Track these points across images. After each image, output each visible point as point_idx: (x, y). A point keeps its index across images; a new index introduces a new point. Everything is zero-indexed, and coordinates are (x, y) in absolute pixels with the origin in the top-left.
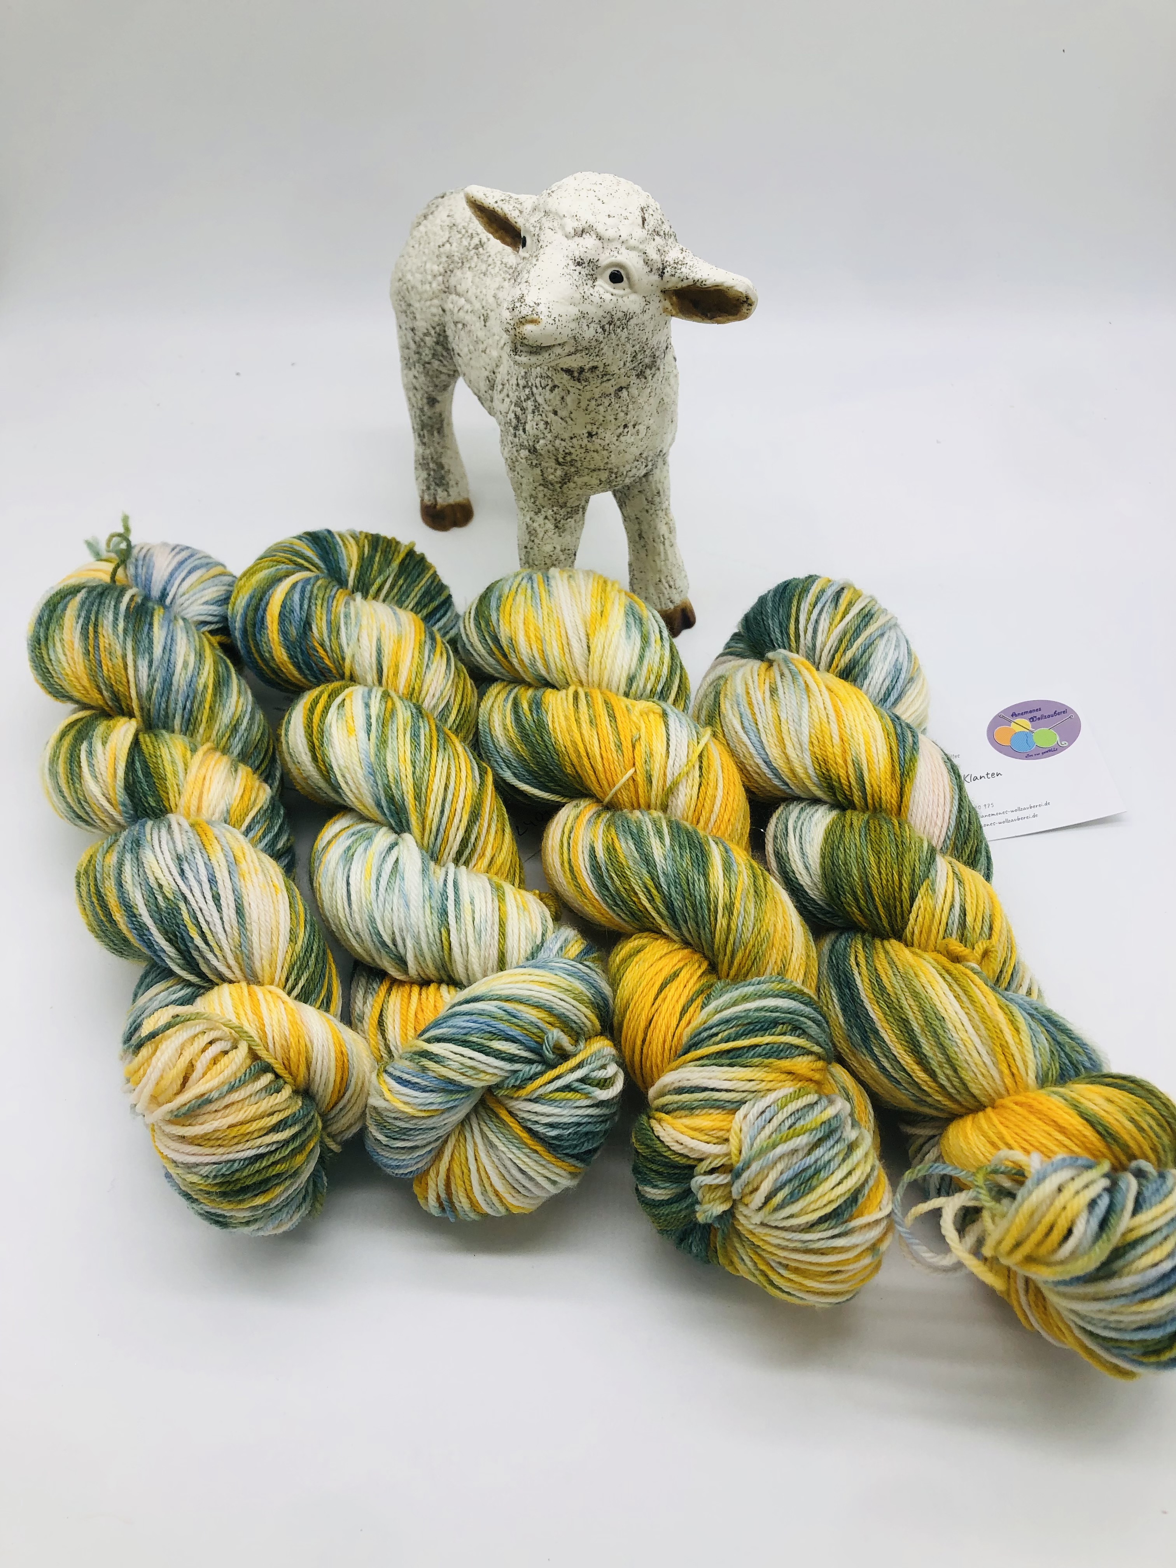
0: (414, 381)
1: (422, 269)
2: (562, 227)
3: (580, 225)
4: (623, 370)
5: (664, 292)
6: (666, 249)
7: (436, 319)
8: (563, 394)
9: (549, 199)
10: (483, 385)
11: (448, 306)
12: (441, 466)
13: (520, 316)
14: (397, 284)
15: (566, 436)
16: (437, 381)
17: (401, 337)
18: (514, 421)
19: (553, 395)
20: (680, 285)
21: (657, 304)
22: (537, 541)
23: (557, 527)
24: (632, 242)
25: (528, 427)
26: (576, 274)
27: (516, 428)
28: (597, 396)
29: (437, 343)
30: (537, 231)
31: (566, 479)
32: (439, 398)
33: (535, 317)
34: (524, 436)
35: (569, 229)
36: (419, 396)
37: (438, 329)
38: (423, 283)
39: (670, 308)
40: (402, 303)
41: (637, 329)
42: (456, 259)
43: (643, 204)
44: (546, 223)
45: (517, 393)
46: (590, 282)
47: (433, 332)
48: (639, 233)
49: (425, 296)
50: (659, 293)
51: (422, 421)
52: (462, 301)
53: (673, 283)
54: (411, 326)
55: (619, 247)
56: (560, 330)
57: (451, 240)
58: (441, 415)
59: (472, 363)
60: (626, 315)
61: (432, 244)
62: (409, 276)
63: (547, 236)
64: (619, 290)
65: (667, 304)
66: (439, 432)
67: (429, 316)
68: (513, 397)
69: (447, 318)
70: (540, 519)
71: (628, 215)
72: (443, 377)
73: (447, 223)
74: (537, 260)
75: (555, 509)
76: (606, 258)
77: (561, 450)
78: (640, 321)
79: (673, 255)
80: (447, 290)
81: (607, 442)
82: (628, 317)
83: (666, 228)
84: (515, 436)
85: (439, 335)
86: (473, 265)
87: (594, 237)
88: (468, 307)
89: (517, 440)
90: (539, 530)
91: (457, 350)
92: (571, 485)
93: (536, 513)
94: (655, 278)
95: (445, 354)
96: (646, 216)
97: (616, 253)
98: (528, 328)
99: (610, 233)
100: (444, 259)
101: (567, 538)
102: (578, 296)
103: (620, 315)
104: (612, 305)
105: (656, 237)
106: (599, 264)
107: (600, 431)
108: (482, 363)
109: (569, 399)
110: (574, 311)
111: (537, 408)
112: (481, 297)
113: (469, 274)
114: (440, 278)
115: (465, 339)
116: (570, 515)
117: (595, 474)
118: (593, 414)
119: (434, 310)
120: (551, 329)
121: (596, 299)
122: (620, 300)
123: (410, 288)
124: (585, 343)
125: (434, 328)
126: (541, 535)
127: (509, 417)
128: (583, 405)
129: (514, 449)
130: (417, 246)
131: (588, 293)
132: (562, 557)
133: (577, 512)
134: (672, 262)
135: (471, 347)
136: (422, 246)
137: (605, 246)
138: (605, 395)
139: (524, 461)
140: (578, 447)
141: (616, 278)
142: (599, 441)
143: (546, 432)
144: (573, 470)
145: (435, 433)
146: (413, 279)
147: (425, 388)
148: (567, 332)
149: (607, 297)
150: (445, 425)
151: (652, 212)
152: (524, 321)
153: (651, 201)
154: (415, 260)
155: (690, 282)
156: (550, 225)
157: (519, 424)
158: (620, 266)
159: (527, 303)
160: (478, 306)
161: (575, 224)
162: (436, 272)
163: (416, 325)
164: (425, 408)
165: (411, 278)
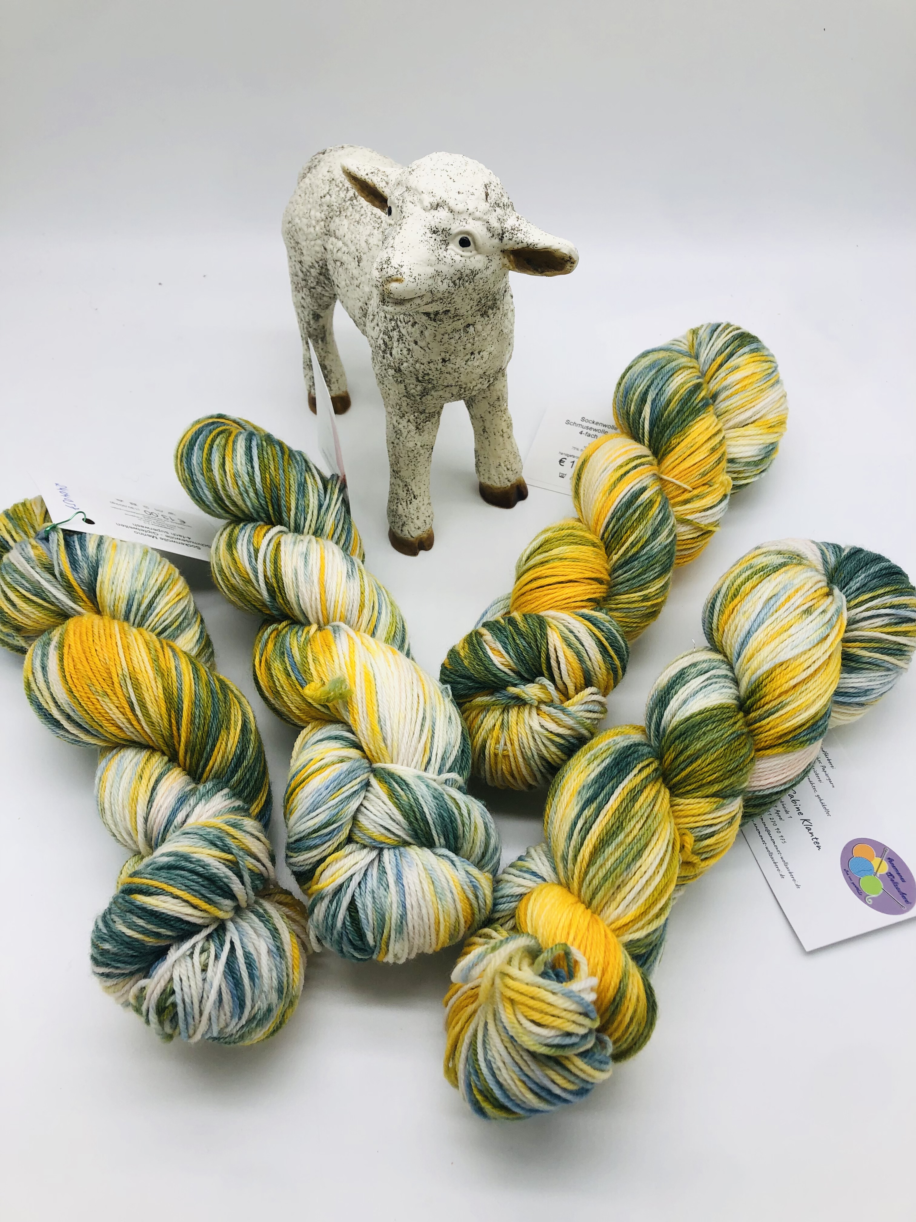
0: (302, 301)
1: (307, 215)
2: (421, 201)
3: (435, 201)
4: (470, 312)
5: (503, 251)
6: (505, 218)
7: (319, 255)
8: (421, 329)
9: (410, 176)
10: (358, 313)
11: (329, 247)
13: (387, 276)
14: (288, 226)
15: (425, 361)
16: (320, 302)
17: (291, 267)
18: (383, 347)
19: (413, 329)
20: (516, 247)
21: (497, 261)
22: (401, 438)
23: (417, 428)
24: (478, 214)
25: (394, 352)
26: (432, 240)
27: (384, 352)
28: (449, 332)
29: (320, 274)
30: (401, 203)
31: (425, 393)
32: (322, 315)
33: (399, 276)
34: (391, 359)
35: (427, 204)
36: (306, 313)
37: (321, 263)
38: (308, 226)
39: (508, 264)
40: (292, 241)
41: (481, 281)
42: (335, 208)
43: (487, 182)
44: (408, 197)
45: (385, 324)
46: (444, 247)
47: (317, 266)
48: (484, 206)
49: (310, 237)
50: (499, 252)
51: (309, 332)
52: (340, 244)
53: (510, 245)
54: (299, 259)
55: (467, 218)
56: (419, 287)
57: (330, 192)
58: (324, 327)
59: (348, 294)
60: (472, 272)
61: (315, 195)
62: (297, 220)
63: (408, 208)
64: (466, 253)
65: (506, 261)
66: (322, 341)
67: (314, 253)
68: (382, 326)
69: (329, 256)
70: (404, 422)
71: (475, 191)
72: (325, 299)
73: (327, 178)
74: (401, 229)
75: (416, 414)
76: (456, 228)
77: (421, 371)
78: (483, 276)
79: (510, 223)
80: (328, 233)
81: (457, 366)
82: (474, 273)
83: (505, 200)
84: (384, 358)
85: (322, 268)
86: (349, 214)
87: (447, 210)
88: (345, 249)
89: (385, 361)
90: (403, 430)
91: (336, 282)
92: (429, 397)
93: (401, 418)
94: (496, 241)
95: (326, 282)
96: (489, 191)
97: (464, 223)
98: (393, 286)
99: (460, 207)
100: (325, 208)
101: (425, 438)
102: (434, 258)
103: (468, 272)
104: (462, 265)
105: (497, 209)
106: (451, 232)
107: (451, 358)
108: (357, 296)
109: (426, 333)
110: (431, 271)
111: (401, 338)
112: (356, 241)
113: (345, 222)
114: (322, 223)
115: (343, 275)
116: (427, 420)
117: (448, 389)
118: (446, 345)
119: (317, 249)
120: (412, 286)
121: (449, 260)
122: (468, 260)
123: (298, 230)
124: (440, 295)
125: (318, 262)
126: (405, 435)
127: (378, 343)
128: (439, 338)
129: (383, 368)
130: (303, 195)
131: (442, 256)
132: (422, 452)
133: (433, 416)
134: (510, 228)
135: (348, 282)
136: (308, 195)
137: (456, 218)
138: (455, 330)
139: (391, 378)
140: (434, 370)
141: (464, 243)
142: (451, 365)
143: (409, 357)
144: (430, 386)
145: (320, 342)
146: (301, 223)
147: (311, 307)
148: (425, 287)
149: (457, 258)
150: (327, 335)
151: (493, 188)
152: (390, 279)
153: (493, 179)
154: (302, 207)
155: (525, 245)
156: (411, 199)
157: (387, 349)
158: (468, 233)
159: (392, 264)
160: (353, 249)
161: (432, 200)
162: (318, 218)
163: (303, 258)
164: (312, 322)
165: (299, 222)
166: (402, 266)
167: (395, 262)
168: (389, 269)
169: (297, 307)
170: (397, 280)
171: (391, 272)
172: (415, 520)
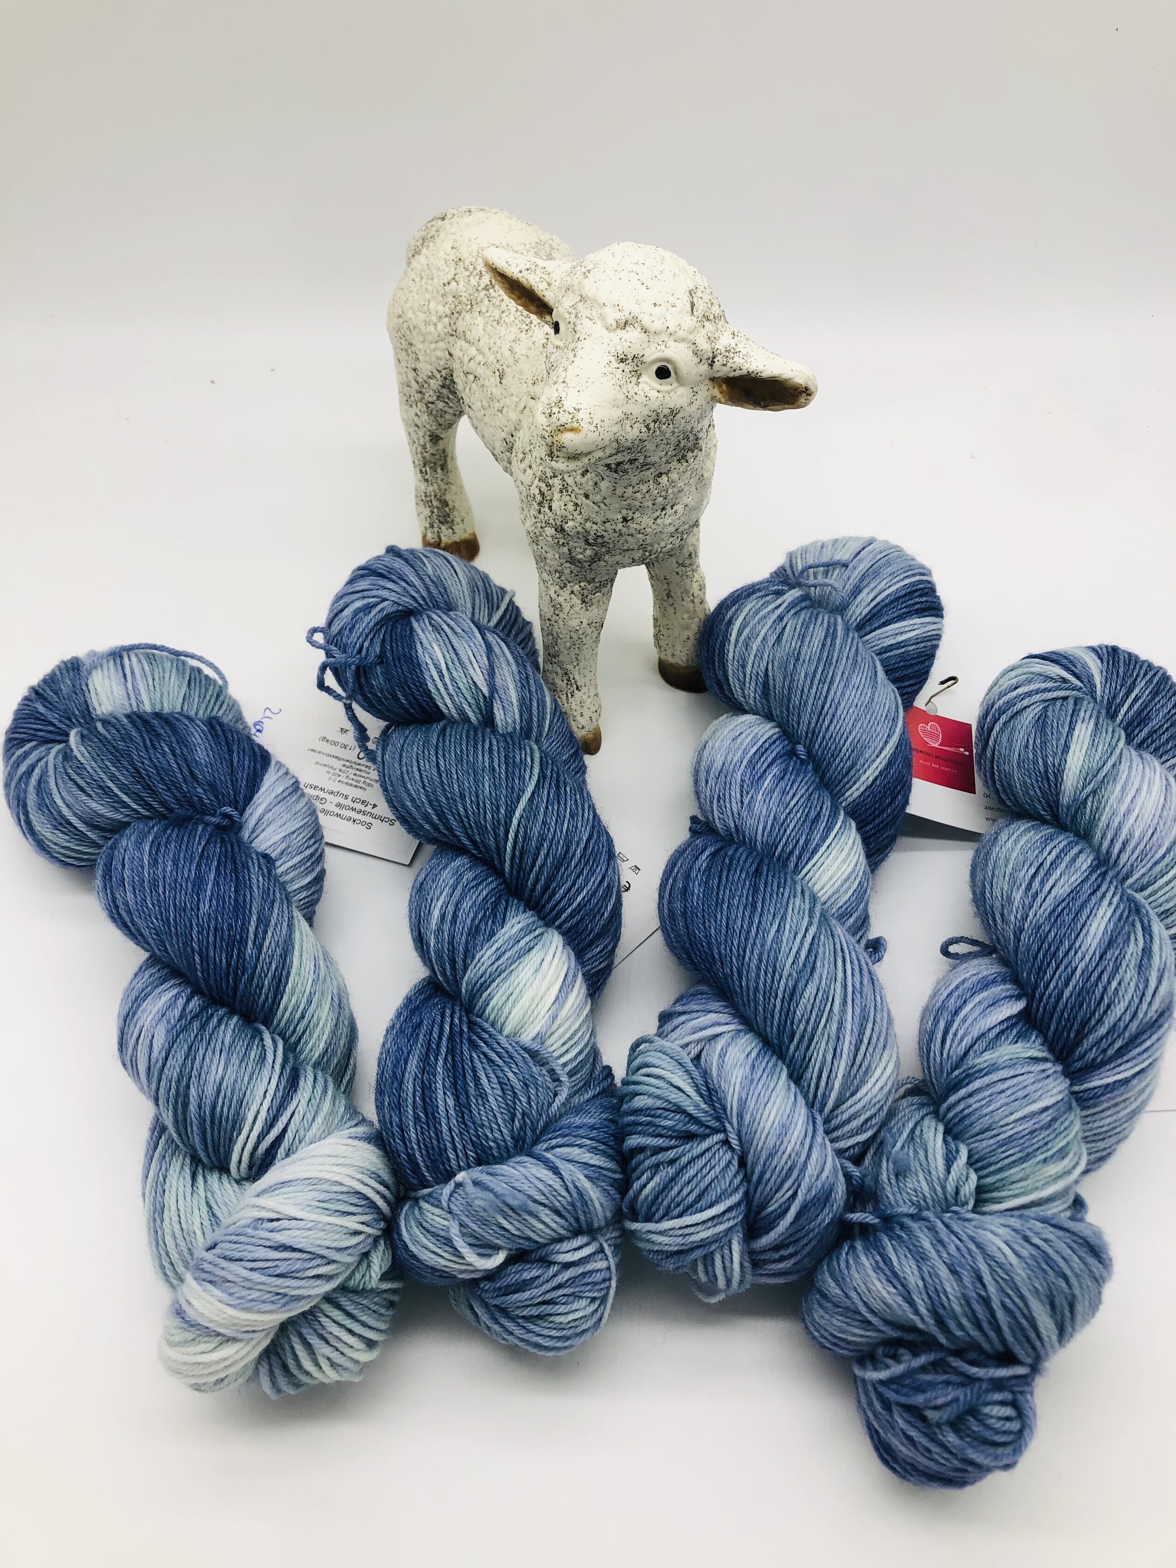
0: (416, 419)
1: (425, 308)
2: (602, 317)
3: (622, 317)
4: (664, 459)
5: (713, 379)
6: (716, 335)
7: (442, 363)
8: (596, 479)
9: (586, 281)
10: (499, 446)
11: (456, 353)
12: (445, 503)
13: (558, 424)
14: (396, 320)
15: (599, 520)
16: (441, 421)
17: (400, 373)
18: (539, 498)
19: (585, 479)
20: (731, 375)
21: (706, 391)
22: (561, 615)
23: (583, 602)
24: (681, 334)
25: (554, 506)
26: (619, 372)
27: (540, 504)
28: (634, 483)
29: (443, 386)
30: (572, 319)
31: (596, 558)
32: (442, 436)
33: (575, 425)
34: (550, 514)
35: (611, 321)
36: (421, 434)
37: (444, 373)
38: (427, 323)
39: (719, 396)
40: (403, 341)
41: (683, 421)
42: (464, 300)
43: (692, 287)
44: (584, 311)
45: (541, 468)
46: (634, 379)
47: (438, 376)
48: (689, 322)
49: (429, 338)
50: (707, 382)
51: (424, 458)
52: (473, 351)
53: (724, 372)
54: (413, 366)
55: (666, 339)
56: (602, 436)
57: (457, 278)
58: (444, 451)
59: (486, 419)
60: (672, 411)
61: (435, 280)
62: (410, 314)
63: (585, 326)
64: (665, 386)
65: (716, 392)
66: (442, 469)
67: (434, 359)
68: (538, 470)
69: (456, 366)
70: (565, 594)
71: (676, 301)
72: (447, 416)
73: (451, 257)
74: (575, 356)
75: (582, 584)
76: (653, 353)
77: (592, 533)
78: (686, 414)
79: (724, 341)
80: (454, 334)
81: (643, 526)
82: (674, 413)
83: (716, 310)
84: (540, 512)
85: (445, 379)
86: (484, 310)
87: (639, 329)
88: (479, 358)
89: (541, 516)
90: (564, 604)
91: (467, 400)
92: (602, 563)
93: (562, 588)
94: (704, 368)
95: (451, 397)
96: (695, 300)
97: (663, 347)
98: (567, 438)
99: (657, 325)
100: (451, 299)
101: (594, 612)
102: (621, 397)
103: (666, 411)
104: (658, 403)
105: (707, 324)
106: (644, 359)
107: (635, 516)
108: (498, 423)
109: (603, 485)
110: (617, 414)
111: (564, 489)
112: (495, 349)
113: (480, 320)
114: (446, 320)
115: (477, 394)
116: (598, 589)
117: (627, 554)
118: (629, 501)
119: (440, 354)
120: (592, 437)
121: (641, 398)
122: (667, 396)
123: (411, 327)
124: (628, 444)
125: (440, 372)
126: (566, 610)
127: (532, 492)
128: (619, 492)
129: (539, 525)
130: (417, 280)
131: (632, 392)
132: (589, 631)
133: (605, 586)
134: (723, 350)
135: (485, 404)
136: (424, 281)
137: (651, 339)
138: (642, 481)
139: (550, 539)
140: (611, 532)
141: (663, 373)
142: (635, 526)
143: (576, 514)
144: (603, 550)
145: (439, 470)
146: (416, 318)
147: (428, 426)
148: (610, 436)
149: (653, 394)
150: (449, 462)
151: (700, 295)
152: (562, 429)
153: (701, 281)
154: (416, 297)
155: (744, 372)
156: (588, 313)
157: (544, 501)
158: (668, 361)
159: (565, 407)
160: (492, 359)
161: (618, 315)
162: (441, 313)
163: (419, 366)
164: (428, 446)
165: (413, 316)
166: (579, 410)
167: (569, 404)
168: (561, 415)
169: (407, 425)
170: (572, 430)
171: (564, 418)
172: (579, 718)
